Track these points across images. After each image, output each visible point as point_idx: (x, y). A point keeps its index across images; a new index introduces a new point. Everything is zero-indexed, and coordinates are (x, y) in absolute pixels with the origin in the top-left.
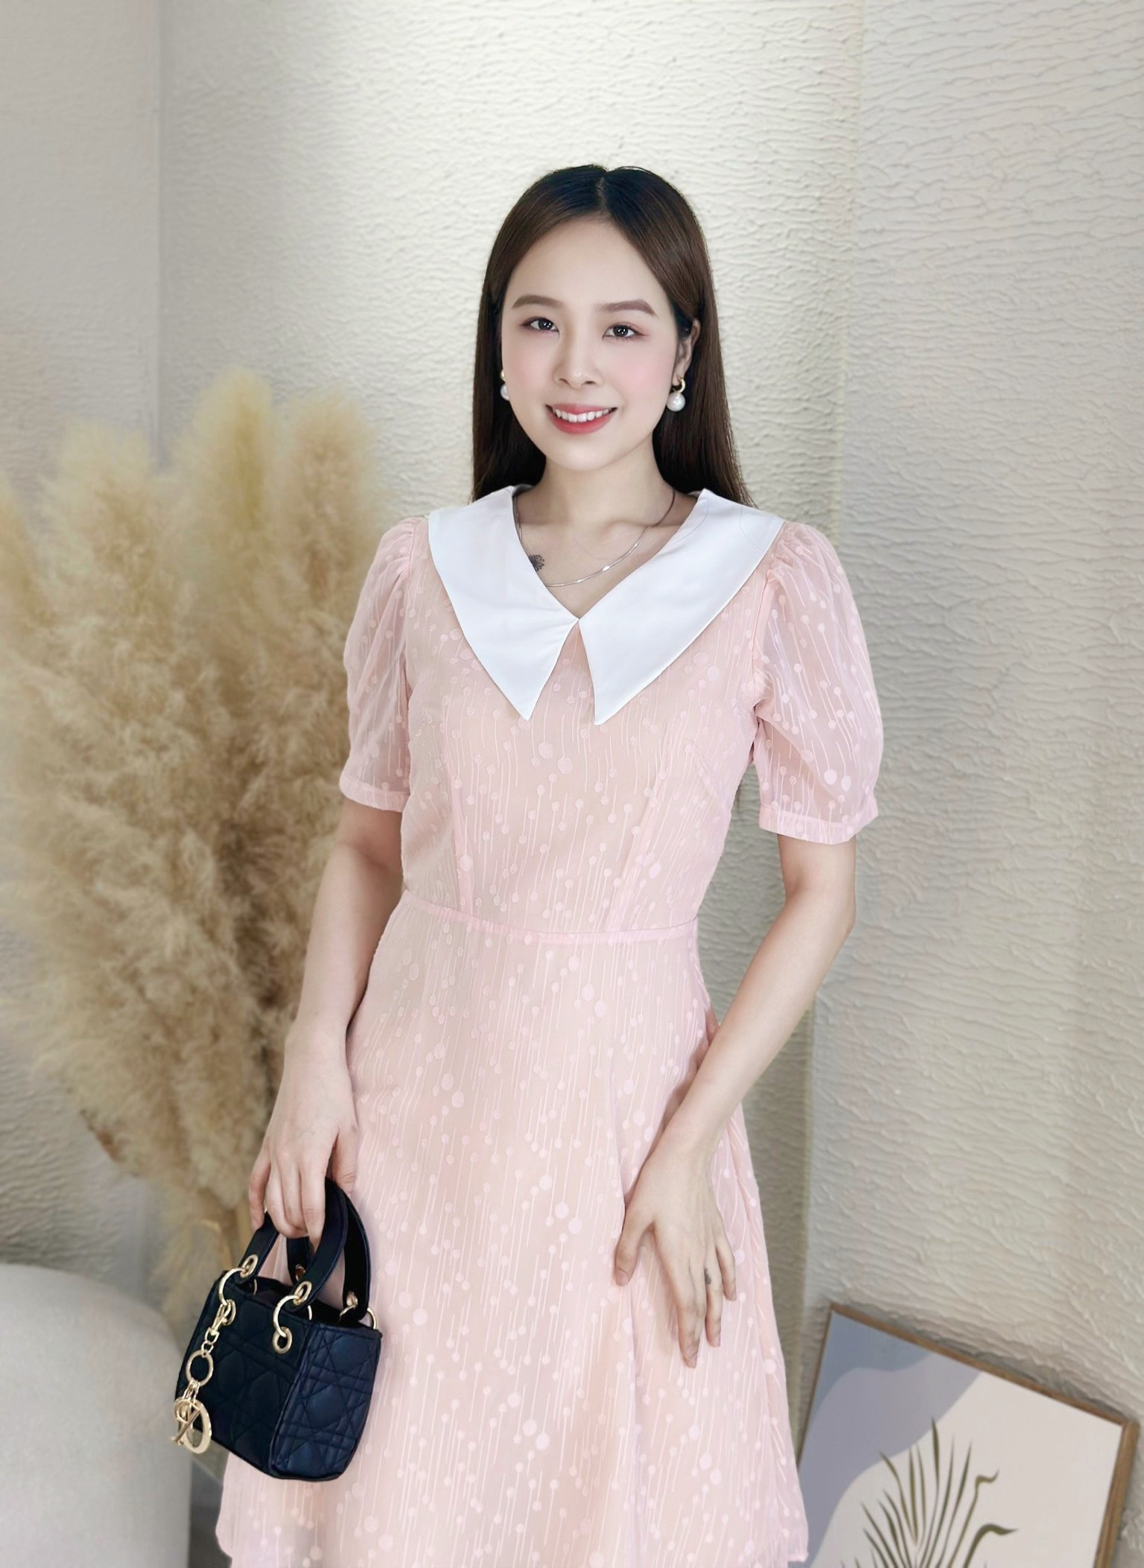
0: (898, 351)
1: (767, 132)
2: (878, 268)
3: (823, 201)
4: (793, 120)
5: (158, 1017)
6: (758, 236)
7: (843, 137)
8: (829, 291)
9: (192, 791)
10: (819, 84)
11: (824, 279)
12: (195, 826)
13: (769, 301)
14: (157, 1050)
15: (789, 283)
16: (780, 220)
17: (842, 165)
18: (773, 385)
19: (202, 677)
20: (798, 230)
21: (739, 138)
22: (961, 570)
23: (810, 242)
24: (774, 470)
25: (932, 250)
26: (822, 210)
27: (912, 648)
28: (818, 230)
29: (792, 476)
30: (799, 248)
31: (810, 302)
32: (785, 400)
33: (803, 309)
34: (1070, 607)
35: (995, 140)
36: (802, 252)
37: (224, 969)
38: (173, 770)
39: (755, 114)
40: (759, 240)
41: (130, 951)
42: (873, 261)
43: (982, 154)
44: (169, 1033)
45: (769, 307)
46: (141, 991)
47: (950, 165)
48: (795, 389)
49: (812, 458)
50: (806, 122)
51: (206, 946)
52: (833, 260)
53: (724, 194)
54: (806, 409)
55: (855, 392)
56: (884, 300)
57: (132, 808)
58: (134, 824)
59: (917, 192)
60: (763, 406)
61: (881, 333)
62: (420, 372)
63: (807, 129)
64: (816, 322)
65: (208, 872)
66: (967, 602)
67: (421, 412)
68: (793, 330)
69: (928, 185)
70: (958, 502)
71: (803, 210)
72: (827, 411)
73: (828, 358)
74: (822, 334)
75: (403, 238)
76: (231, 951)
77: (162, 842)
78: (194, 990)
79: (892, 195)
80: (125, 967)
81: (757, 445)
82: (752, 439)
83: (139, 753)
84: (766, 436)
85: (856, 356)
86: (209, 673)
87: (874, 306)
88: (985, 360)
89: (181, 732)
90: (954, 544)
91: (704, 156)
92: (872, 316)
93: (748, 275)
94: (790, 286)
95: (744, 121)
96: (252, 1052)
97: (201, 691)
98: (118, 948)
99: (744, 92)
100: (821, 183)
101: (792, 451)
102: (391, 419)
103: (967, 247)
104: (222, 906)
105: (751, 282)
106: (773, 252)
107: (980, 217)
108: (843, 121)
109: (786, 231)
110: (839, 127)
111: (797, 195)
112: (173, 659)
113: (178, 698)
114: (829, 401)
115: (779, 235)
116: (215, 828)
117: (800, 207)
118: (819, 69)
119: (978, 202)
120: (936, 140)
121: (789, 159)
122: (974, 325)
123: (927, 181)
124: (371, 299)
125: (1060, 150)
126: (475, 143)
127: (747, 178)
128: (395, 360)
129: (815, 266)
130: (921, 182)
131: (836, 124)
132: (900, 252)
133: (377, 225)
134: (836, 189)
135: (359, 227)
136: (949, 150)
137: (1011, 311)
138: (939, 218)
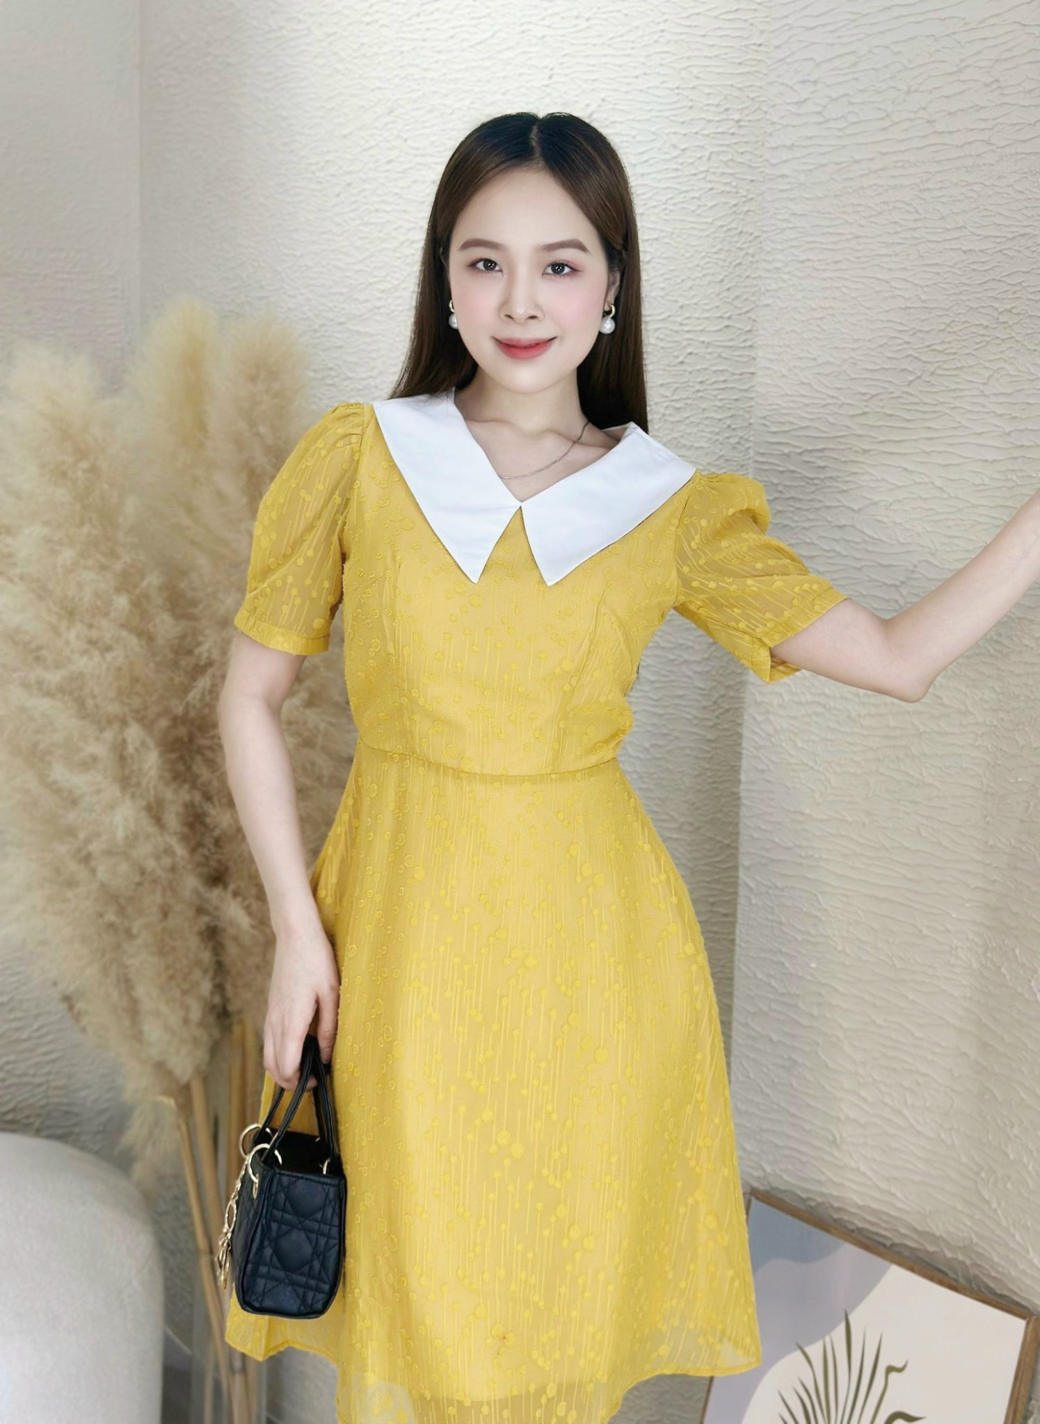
0: (808, 264)
1: (689, 58)
2: (789, 183)
3: (743, 123)
4: (713, 46)
5: (111, 897)
6: (680, 160)
7: (759, 61)
8: (749, 211)
9: (138, 688)
10: (737, 10)
11: (744, 199)
12: (141, 720)
13: (692, 222)
14: (111, 925)
15: (710, 204)
16: (702, 144)
17: (760, 87)
18: (696, 304)
19: (145, 583)
20: (718, 153)
21: (661, 65)
22: (869, 473)
23: (730, 164)
24: (698, 387)
25: (840, 164)
26: (742, 132)
27: (826, 548)
28: (737, 152)
29: (714, 393)
30: (719, 171)
31: (730, 223)
32: (707, 318)
33: (725, 228)
34: (974, 506)
35: (899, 53)
36: (723, 174)
37: (169, 851)
38: (119, 669)
39: (676, 41)
40: (682, 164)
41: (82, 835)
42: (783, 176)
43: (886, 67)
44: (121, 911)
45: (692, 228)
46: (93, 872)
48: (718, 307)
49: (734, 374)
50: (725, 47)
51: (152, 829)
52: (752, 181)
53: (648, 120)
54: (727, 327)
55: (768, 306)
56: (794, 214)
57: (81, 703)
58: (83, 718)
59: (826, 106)
60: (687, 325)
61: (792, 247)
62: (367, 301)
63: (726, 54)
64: (737, 242)
65: (151, 762)
66: (876, 503)
67: (368, 340)
68: (715, 250)
69: (836, 99)
70: (867, 410)
71: (723, 133)
72: (748, 328)
73: (748, 277)
74: (742, 254)
75: (350, 173)
76: (177, 834)
77: (109, 735)
78: (143, 872)
79: (802, 111)
80: (79, 850)
81: (682, 363)
82: (677, 357)
83: (85, 652)
84: (690, 354)
85: (769, 271)
86: (153, 580)
87: (785, 220)
88: (892, 270)
89: (124, 633)
90: (864, 450)
91: (629, 84)
92: (783, 230)
93: (671, 198)
94: (712, 207)
95: (666, 49)
96: (196, 929)
97: (147, 596)
98: (71, 832)
99: (665, 21)
100: (740, 107)
101: (714, 368)
102: (341, 347)
103: (872, 159)
104: (169, 794)
105: (674, 204)
106: (695, 175)
107: (884, 129)
108: (760, 45)
109: (707, 154)
110: (756, 51)
111: (717, 119)
112: (118, 566)
113: (122, 602)
114: (750, 318)
115: (700, 158)
116: (164, 722)
117: (720, 130)
119: (884, 114)
120: (841, 56)
121: (708, 83)
122: (881, 236)
123: (834, 95)
124: (323, 233)
125: (962, 61)
126: (415, 80)
127: (670, 104)
128: (345, 290)
129: (736, 187)
130: (829, 97)
131: (755, 48)
132: (810, 167)
133: (327, 162)
134: (754, 111)
135: (310, 164)
136: (855, 64)
137: (915, 220)
138: (847, 132)
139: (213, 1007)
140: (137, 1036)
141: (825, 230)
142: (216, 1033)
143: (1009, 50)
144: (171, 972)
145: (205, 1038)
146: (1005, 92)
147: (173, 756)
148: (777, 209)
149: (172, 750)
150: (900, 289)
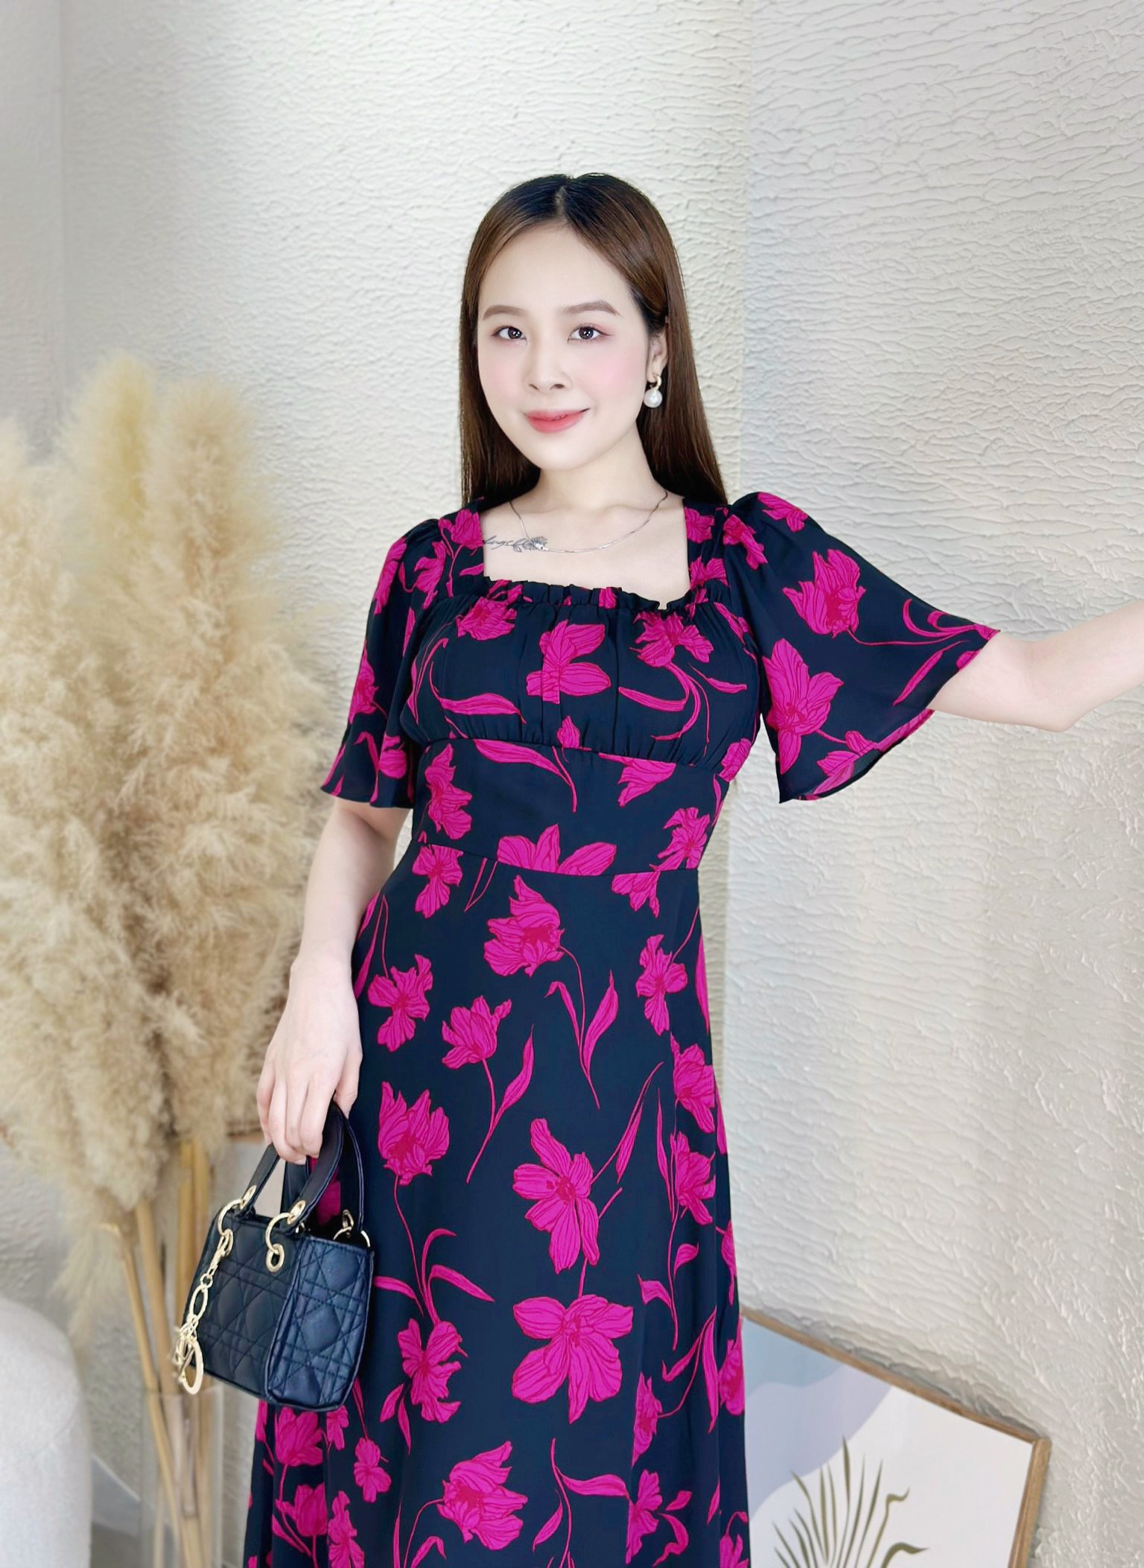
0: (796, 324)
1: (664, 99)
3: (722, 170)
4: (690, 86)
5: (48, 1006)
7: (741, 103)
8: (730, 263)
9: (75, 779)
10: (715, 48)
11: (725, 251)
12: (80, 814)
14: (47, 1038)
16: (678, 191)
17: (741, 131)
19: (82, 666)
20: (697, 201)
21: (635, 105)
23: (710, 212)
25: (826, 218)
26: (721, 179)
28: (717, 200)
30: (698, 220)
33: (706, 282)
34: (972, 584)
35: (888, 102)
36: (702, 223)
37: (113, 958)
38: (55, 760)
39: (650, 80)
41: (15, 940)
42: (767, 230)
43: (874, 116)
44: (60, 1021)
46: (28, 980)
47: (843, 129)
50: (703, 87)
51: (94, 934)
52: (733, 232)
55: (752, 368)
56: (779, 271)
57: (13, 798)
58: (16, 813)
59: (810, 157)
61: (778, 306)
62: (318, 354)
63: (704, 95)
64: (718, 297)
65: (90, 860)
67: (319, 396)
69: (822, 150)
70: (857, 480)
71: (702, 180)
72: (731, 389)
74: (723, 309)
75: (298, 215)
76: (119, 939)
77: (46, 832)
78: (84, 979)
79: (785, 162)
80: (12, 957)
83: (18, 742)
85: (753, 331)
86: (90, 662)
87: (769, 278)
88: (882, 332)
89: (61, 721)
90: (855, 523)
91: (600, 125)
92: (768, 287)
95: (640, 88)
96: (142, 1038)
97: (83, 680)
99: (639, 58)
100: (720, 152)
102: (290, 404)
103: (861, 215)
104: (109, 895)
107: (874, 183)
108: (740, 86)
109: (685, 202)
110: (736, 92)
111: (695, 164)
112: (52, 648)
113: (58, 687)
114: (733, 378)
115: (678, 206)
116: (101, 817)
117: (698, 176)
118: (714, 32)
119: (872, 167)
120: (827, 103)
121: (686, 126)
122: (870, 296)
123: (821, 146)
124: (268, 280)
125: (956, 111)
126: (368, 116)
127: (645, 147)
128: (295, 342)
129: (716, 238)
130: (815, 147)
131: (735, 89)
132: (794, 222)
133: (273, 202)
134: (735, 158)
135: (254, 204)
136: (841, 113)
137: (907, 280)
138: (835, 184)
139: (161, 1126)
140: (79, 1159)
141: (812, 289)
142: (164, 1154)
143: (1004, 101)
144: (115, 1086)
145: (154, 1161)
146: (1002, 145)
147: (112, 853)
148: (761, 265)
149: (110, 847)
150: (891, 353)
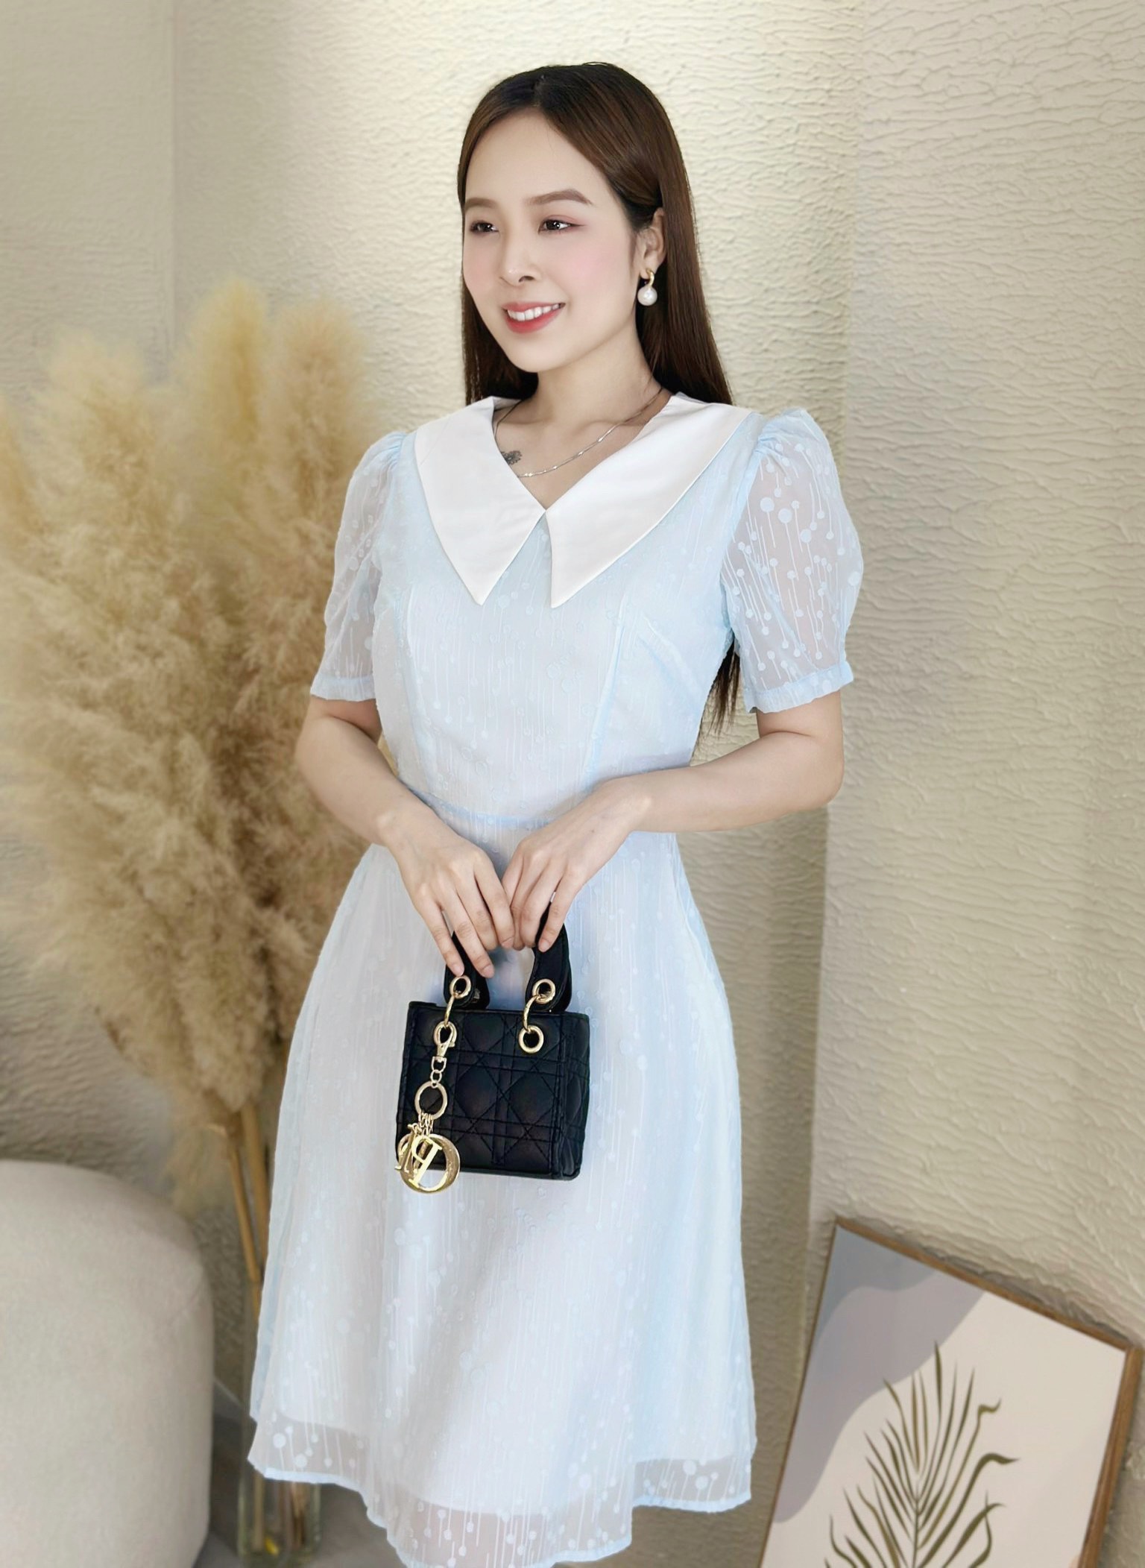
0: (904, 247)
1: (775, 22)
2: (884, 160)
3: (833, 93)
4: (801, 9)
5: (158, 916)
6: (765, 132)
7: (853, 26)
8: (839, 188)
9: (188, 696)
11: (834, 175)
12: (193, 730)
13: (778, 200)
14: (158, 948)
15: (798, 180)
16: (789, 115)
17: (853, 55)
18: (782, 287)
19: (196, 585)
20: (807, 125)
21: (746, 29)
22: (969, 472)
23: (820, 137)
24: (783, 377)
25: (940, 140)
26: (832, 103)
27: (922, 550)
28: (828, 124)
29: (802, 383)
30: (808, 144)
31: (820, 200)
32: (794, 303)
33: (814, 206)
34: (1079, 507)
36: (812, 148)
37: (221, 872)
38: (169, 676)
40: (768, 136)
41: (128, 853)
42: (879, 153)
43: (989, 38)
44: (170, 933)
46: (140, 891)
47: (957, 51)
48: (805, 291)
49: (821, 363)
50: (816, 11)
51: (204, 848)
52: (844, 156)
53: (731, 88)
54: (816, 312)
55: (861, 291)
56: (890, 194)
57: (128, 713)
58: (130, 728)
59: (924, 79)
60: (772, 310)
61: (889, 229)
62: (426, 280)
63: (815, 18)
64: (826, 221)
65: (201, 775)
66: (975, 504)
68: (802, 229)
69: (936, 72)
70: (966, 404)
71: (813, 104)
72: (837, 314)
73: (838, 259)
74: (832, 234)
75: (408, 142)
76: (228, 853)
77: (158, 746)
78: (194, 892)
79: (898, 84)
80: (125, 869)
81: (766, 350)
82: (761, 344)
83: (134, 659)
84: (776, 341)
85: (862, 254)
86: (204, 582)
87: (880, 200)
88: (993, 254)
89: (175, 639)
90: (962, 446)
91: (711, 49)
92: (878, 211)
93: (756, 173)
94: (799, 184)
95: (752, 12)
96: (249, 951)
97: (197, 599)
98: (116, 850)
100: (831, 75)
101: (801, 357)
102: (397, 330)
103: (974, 137)
104: (219, 810)
105: (759, 180)
106: (781, 148)
107: (988, 104)
108: (853, 10)
109: (795, 126)
110: (849, 16)
111: (806, 88)
112: (168, 568)
113: (172, 605)
114: (840, 303)
115: (788, 130)
116: (213, 733)
117: (809, 100)
119: (986, 88)
120: (943, 24)
121: (798, 50)
122: (982, 218)
123: (934, 67)
124: (377, 206)
125: (1072, 32)
127: (755, 71)
128: (402, 268)
129: (825, 162)
130: (929, 69)
131: (847, 12)
132: (907, 144)
133: (383, 129)
134: (846, 81)
135: (364, 131)
136: (956, 34)
137: (1020, 202)
138: (948, 106)
139: (266, 1033)
140: (188, 1063)
141: (923, 211)
142: (270, 1060)
144: (223, 996)
145: (259, 1066)
146: (1119, 66)
147: (223, 768)
148: (871, 188)
149: (221, 763)
150: (1001, 275)
